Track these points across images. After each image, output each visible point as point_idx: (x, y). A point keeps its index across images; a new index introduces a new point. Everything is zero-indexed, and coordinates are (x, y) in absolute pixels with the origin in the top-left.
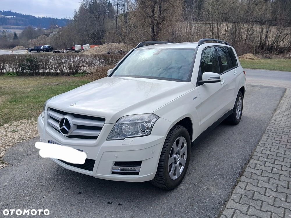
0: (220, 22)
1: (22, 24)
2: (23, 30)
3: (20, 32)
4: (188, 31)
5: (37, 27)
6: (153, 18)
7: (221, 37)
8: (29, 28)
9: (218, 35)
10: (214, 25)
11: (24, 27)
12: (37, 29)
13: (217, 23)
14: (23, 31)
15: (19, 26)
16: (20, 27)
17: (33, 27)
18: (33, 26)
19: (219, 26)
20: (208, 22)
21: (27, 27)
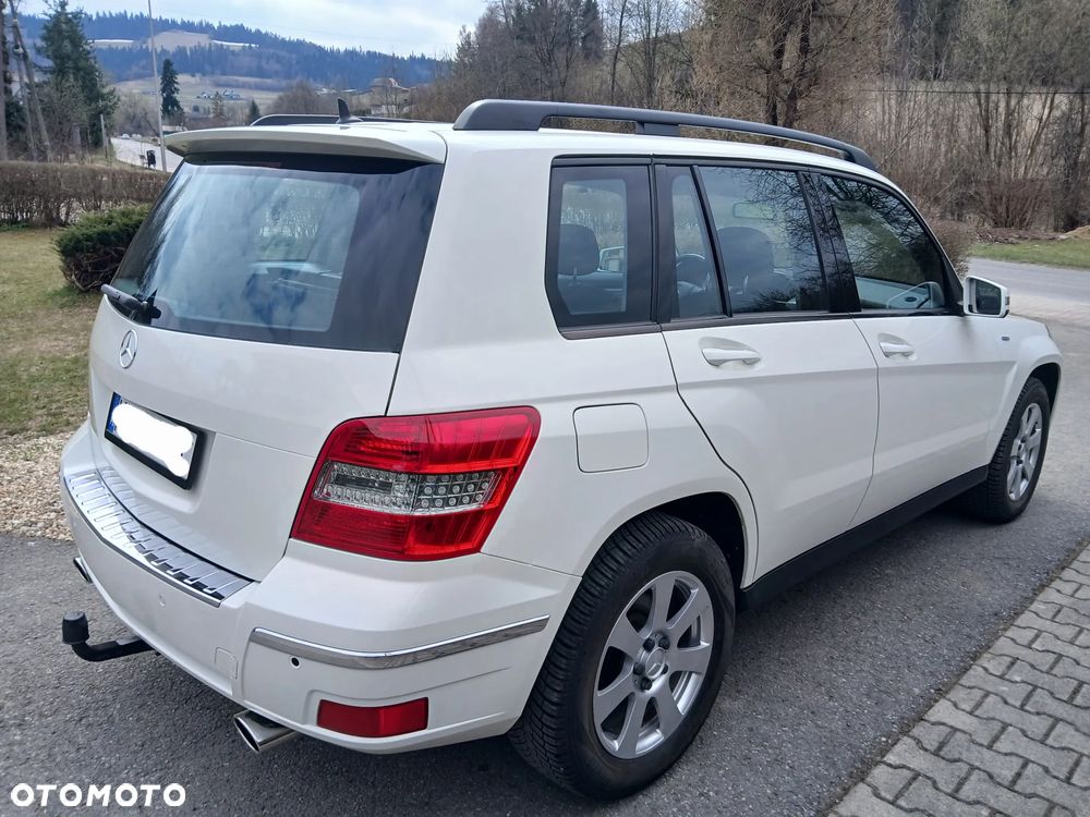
0: (1020, 89)
1: (276, 74)
2: (281, 94)
3: (270, 102)
4: (890, 117)
5: (327, 85)
6: (776, 76)
7: (1019, 145)
8: (302, 87)
9: (1010, 138)
10: (994, 97)
11: (284, 83)
12: (325, 91)
13: (1009, 93)
14: (280, 98)
15: (264, 80)
16: (269, 81)
17: (312, 84)
18: (311, 80)
19: (1013, 102)
20: (970, 87)
21: (294, 82)
